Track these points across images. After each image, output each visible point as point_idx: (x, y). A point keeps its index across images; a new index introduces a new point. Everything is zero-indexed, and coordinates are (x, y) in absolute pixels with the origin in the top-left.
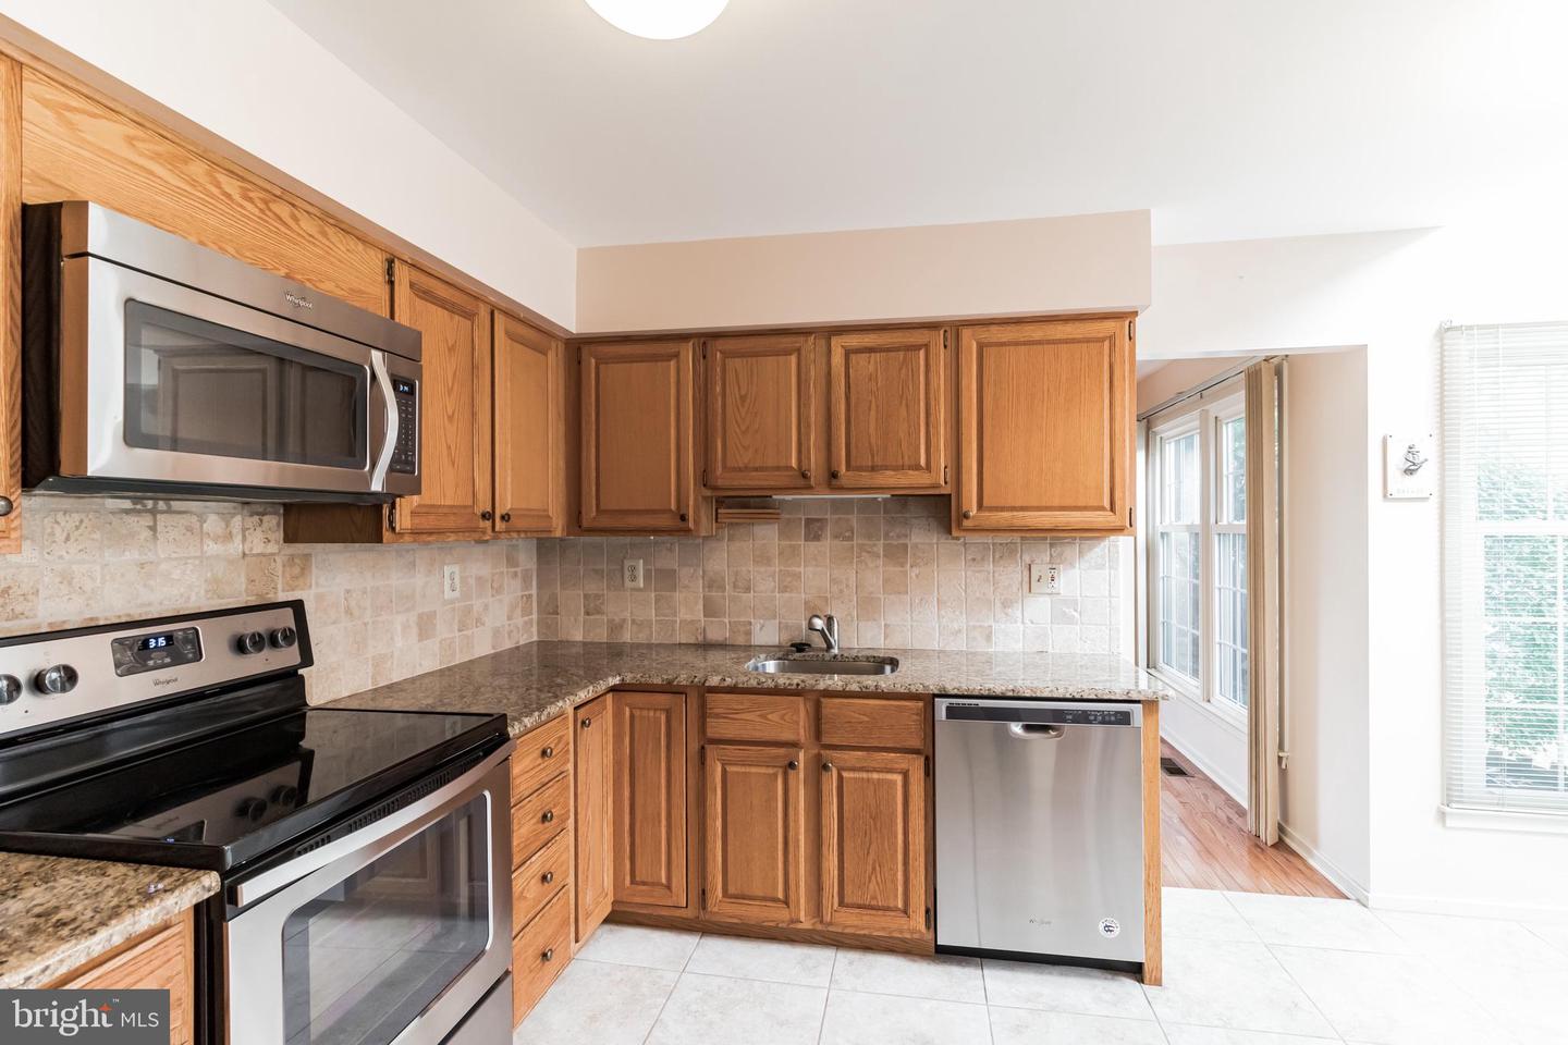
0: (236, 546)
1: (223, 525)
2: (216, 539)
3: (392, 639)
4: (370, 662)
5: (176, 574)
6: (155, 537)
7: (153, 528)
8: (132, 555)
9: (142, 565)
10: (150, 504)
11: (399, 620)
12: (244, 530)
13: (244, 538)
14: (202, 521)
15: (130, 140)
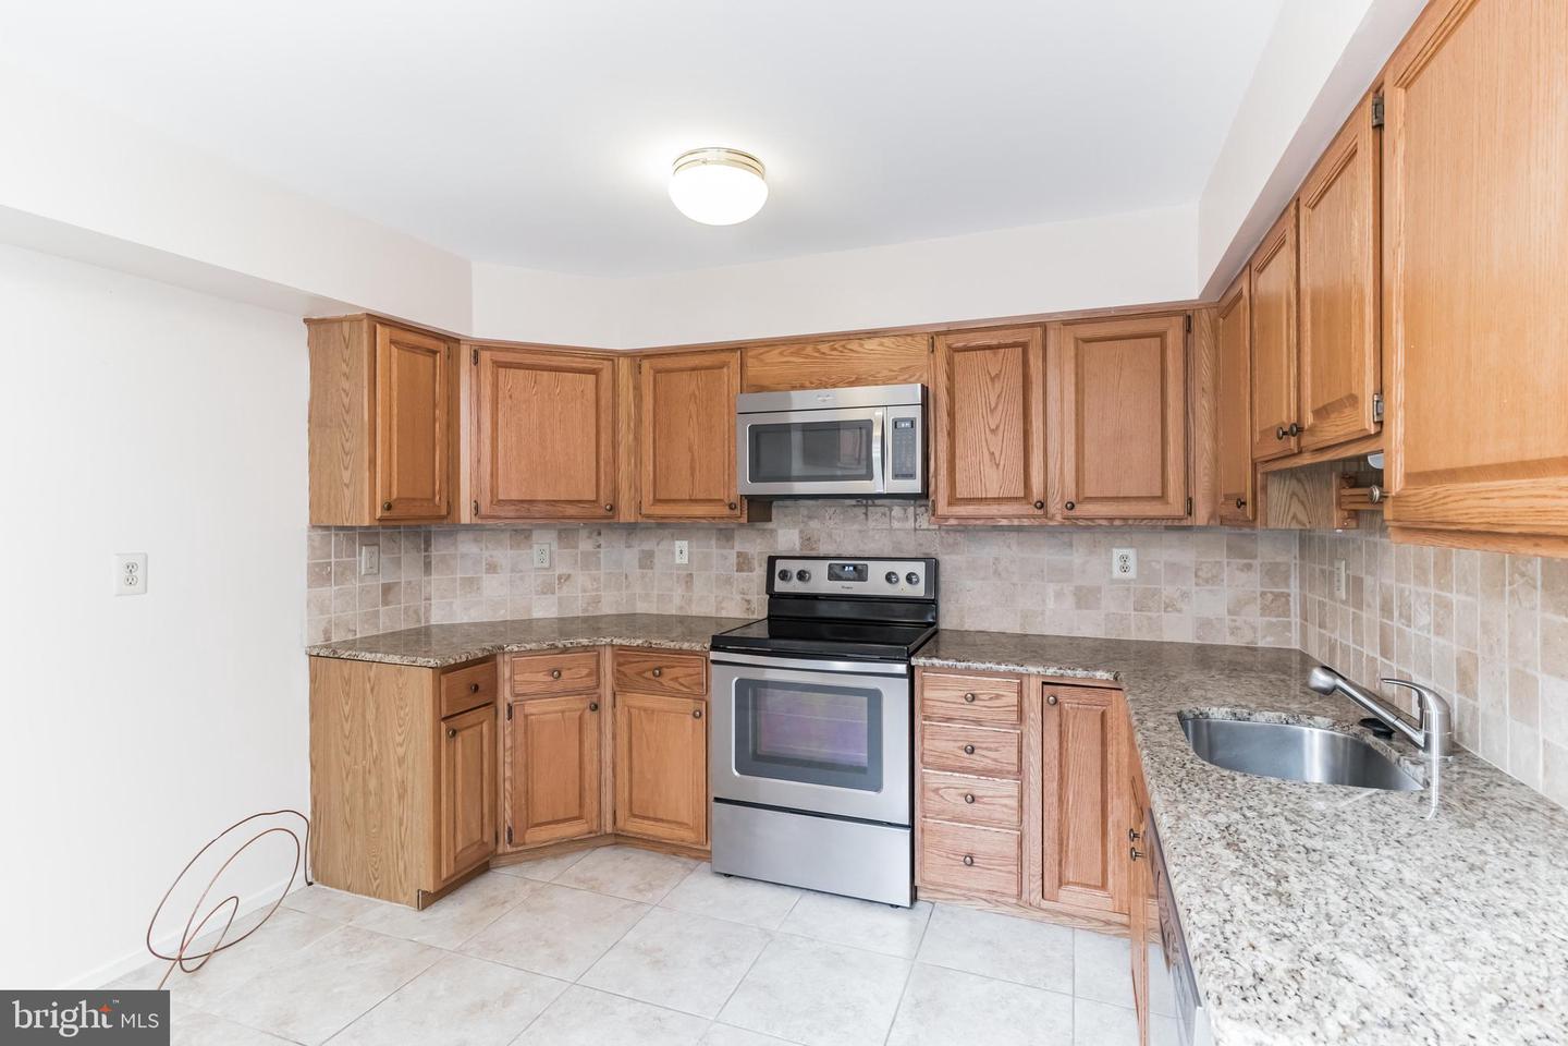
0: (910, 524)
1: (903, 512)
2: (899, 520)
3: (1044, 601)
4: (1019, 615)
5: (877, 537)
6: (867, 519)
7: (866, 514)
8: (856, 527)
9: (860, 531)
10: (864, 502)
11: (1051, 588)
12: (916, 515)
13: (916, 520)
14: (891, 511)
15: (781, 354)
